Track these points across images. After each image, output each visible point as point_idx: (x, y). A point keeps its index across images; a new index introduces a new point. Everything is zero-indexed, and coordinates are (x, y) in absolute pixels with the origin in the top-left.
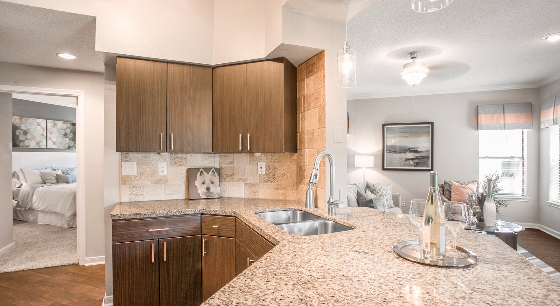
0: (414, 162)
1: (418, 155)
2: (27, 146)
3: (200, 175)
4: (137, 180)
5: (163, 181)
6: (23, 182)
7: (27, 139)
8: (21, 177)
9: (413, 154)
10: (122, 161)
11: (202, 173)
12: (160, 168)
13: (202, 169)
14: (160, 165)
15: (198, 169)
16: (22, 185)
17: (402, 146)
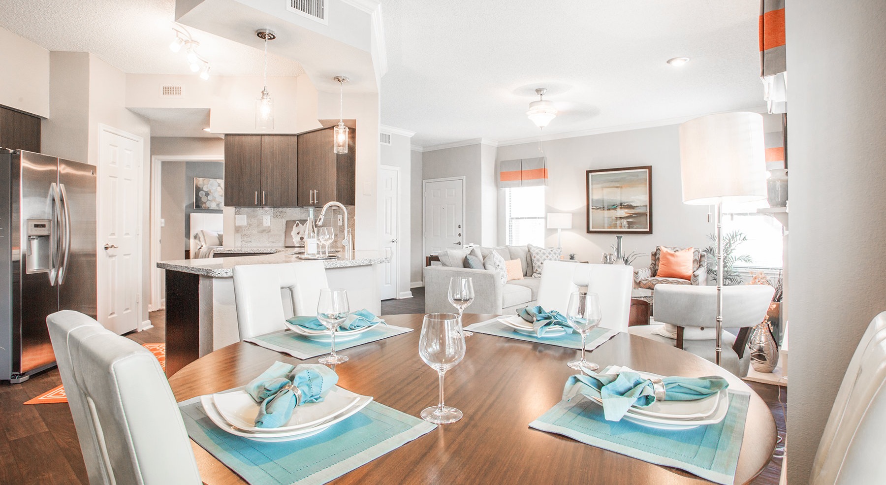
0: (627, 221)
1: (632, 211)
2: (208, 208)
3: (296, 226)
4: (247, 230)
5: (267, 231)
6: (203, 243)
7: (208, 200)
8: (202, 239)
9: (626, 210)
10: (236, 214)
11: (297, 225)
12: (264, 221)
13: (298, 222)
14: (265, 217)
15: (295, 221)
16: (202, 246)
17: (612, 200)
